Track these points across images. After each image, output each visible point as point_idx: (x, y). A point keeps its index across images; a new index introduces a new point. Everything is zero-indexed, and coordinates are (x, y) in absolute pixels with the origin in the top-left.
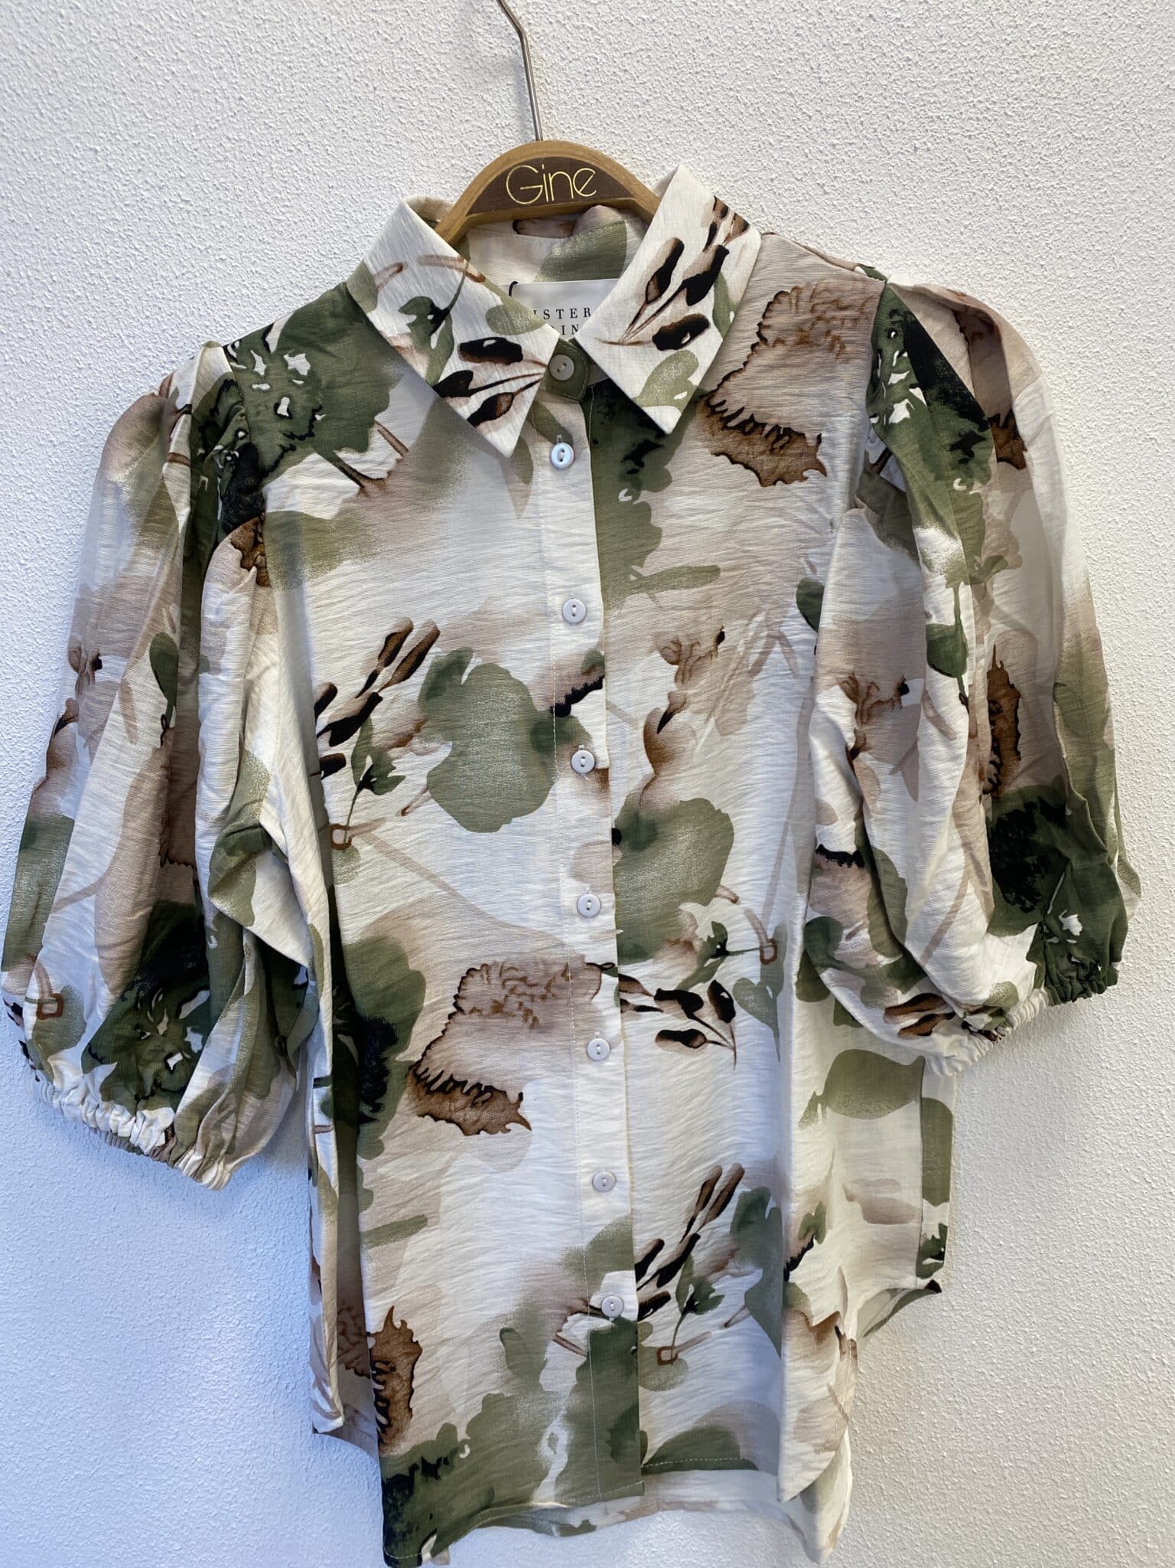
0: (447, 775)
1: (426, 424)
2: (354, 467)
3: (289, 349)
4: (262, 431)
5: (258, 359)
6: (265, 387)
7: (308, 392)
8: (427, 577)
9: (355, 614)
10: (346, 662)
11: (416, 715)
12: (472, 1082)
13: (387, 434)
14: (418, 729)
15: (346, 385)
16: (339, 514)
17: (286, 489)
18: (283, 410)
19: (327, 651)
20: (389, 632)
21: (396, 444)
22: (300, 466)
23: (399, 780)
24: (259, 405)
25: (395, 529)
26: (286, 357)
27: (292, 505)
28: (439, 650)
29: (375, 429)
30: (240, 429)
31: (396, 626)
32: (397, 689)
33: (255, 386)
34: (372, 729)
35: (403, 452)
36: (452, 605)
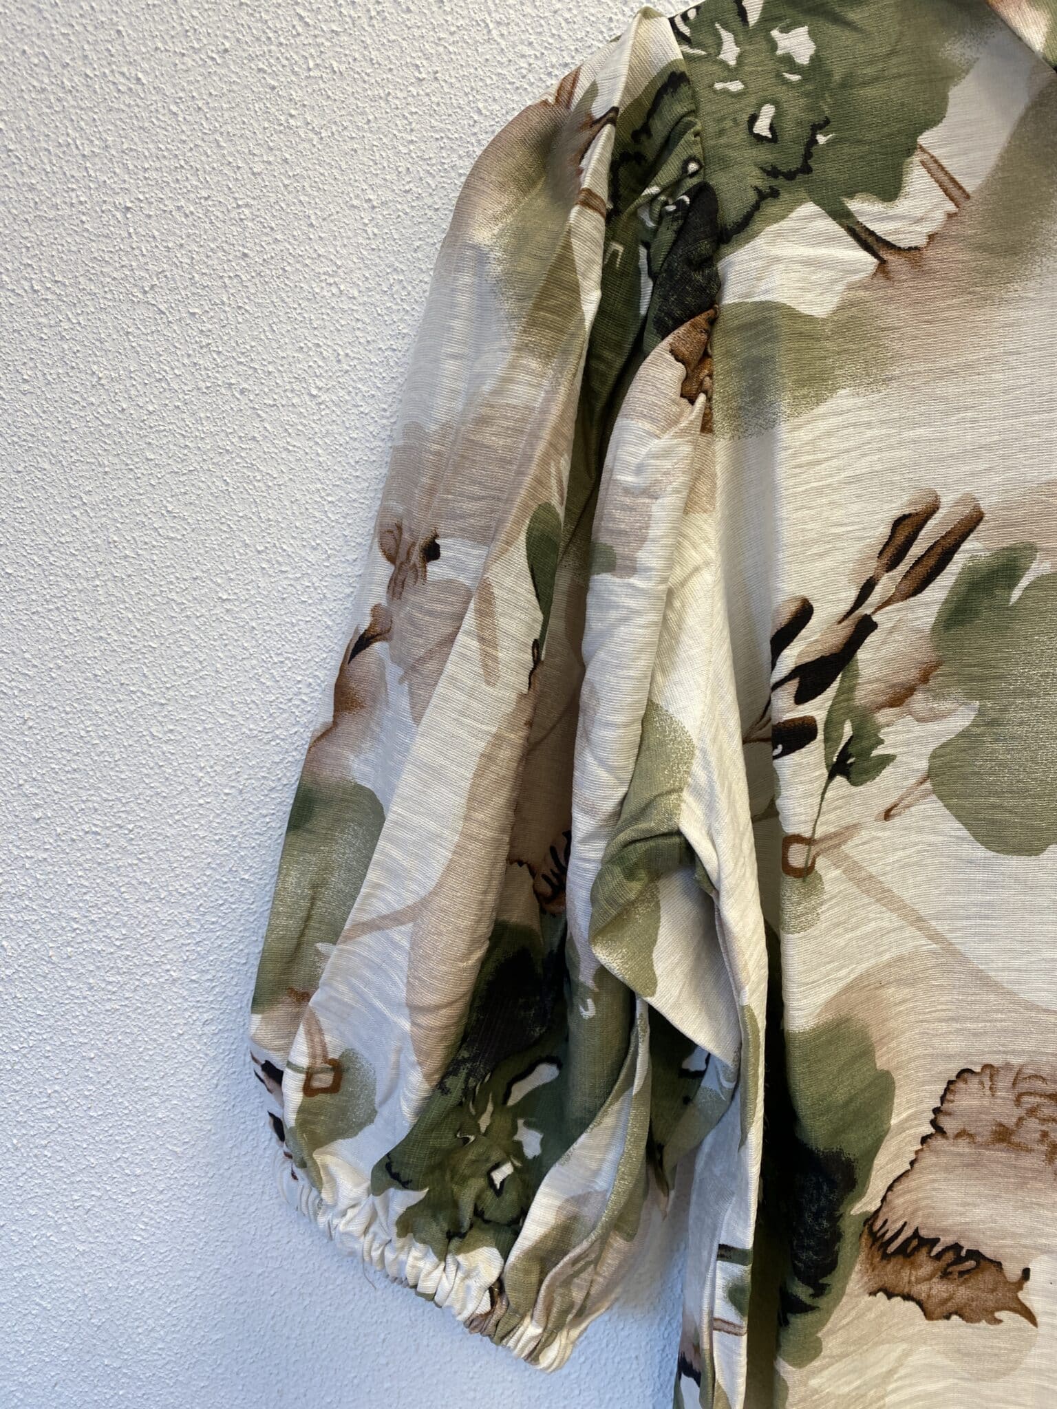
0: (962, 755)
1: (1008, 150)
2: (872, 226)
3: (778, 19)
4: (725, 163)
5: (727, 37)
6: (736, 86)
7: (807, 94)
8: (974, 420)
9: (849, 481)
10: (827, 563)
11: (924, 654)
12: (947, 1240)
13: (936, 169)
14: (925, 679)
15: (875, 80)
16: (840, 309)
17: (759, 263)
18: (762, 127)
19: (804, 543)
20: (898, 513)
21: (950, 186)
22: (784, 224)
23: (887, 760)
24: (723, 119)
25: (929, 335)
26: (775, 33)
27: (767, 291)
28: (978, 545)
29: (916, 159)
30: (692, 159)
31: (911, 503)
32: (898, 610)
33: (718, 86)
34: (857, 676)
35: (961, 200)
36: (1009, 469)
